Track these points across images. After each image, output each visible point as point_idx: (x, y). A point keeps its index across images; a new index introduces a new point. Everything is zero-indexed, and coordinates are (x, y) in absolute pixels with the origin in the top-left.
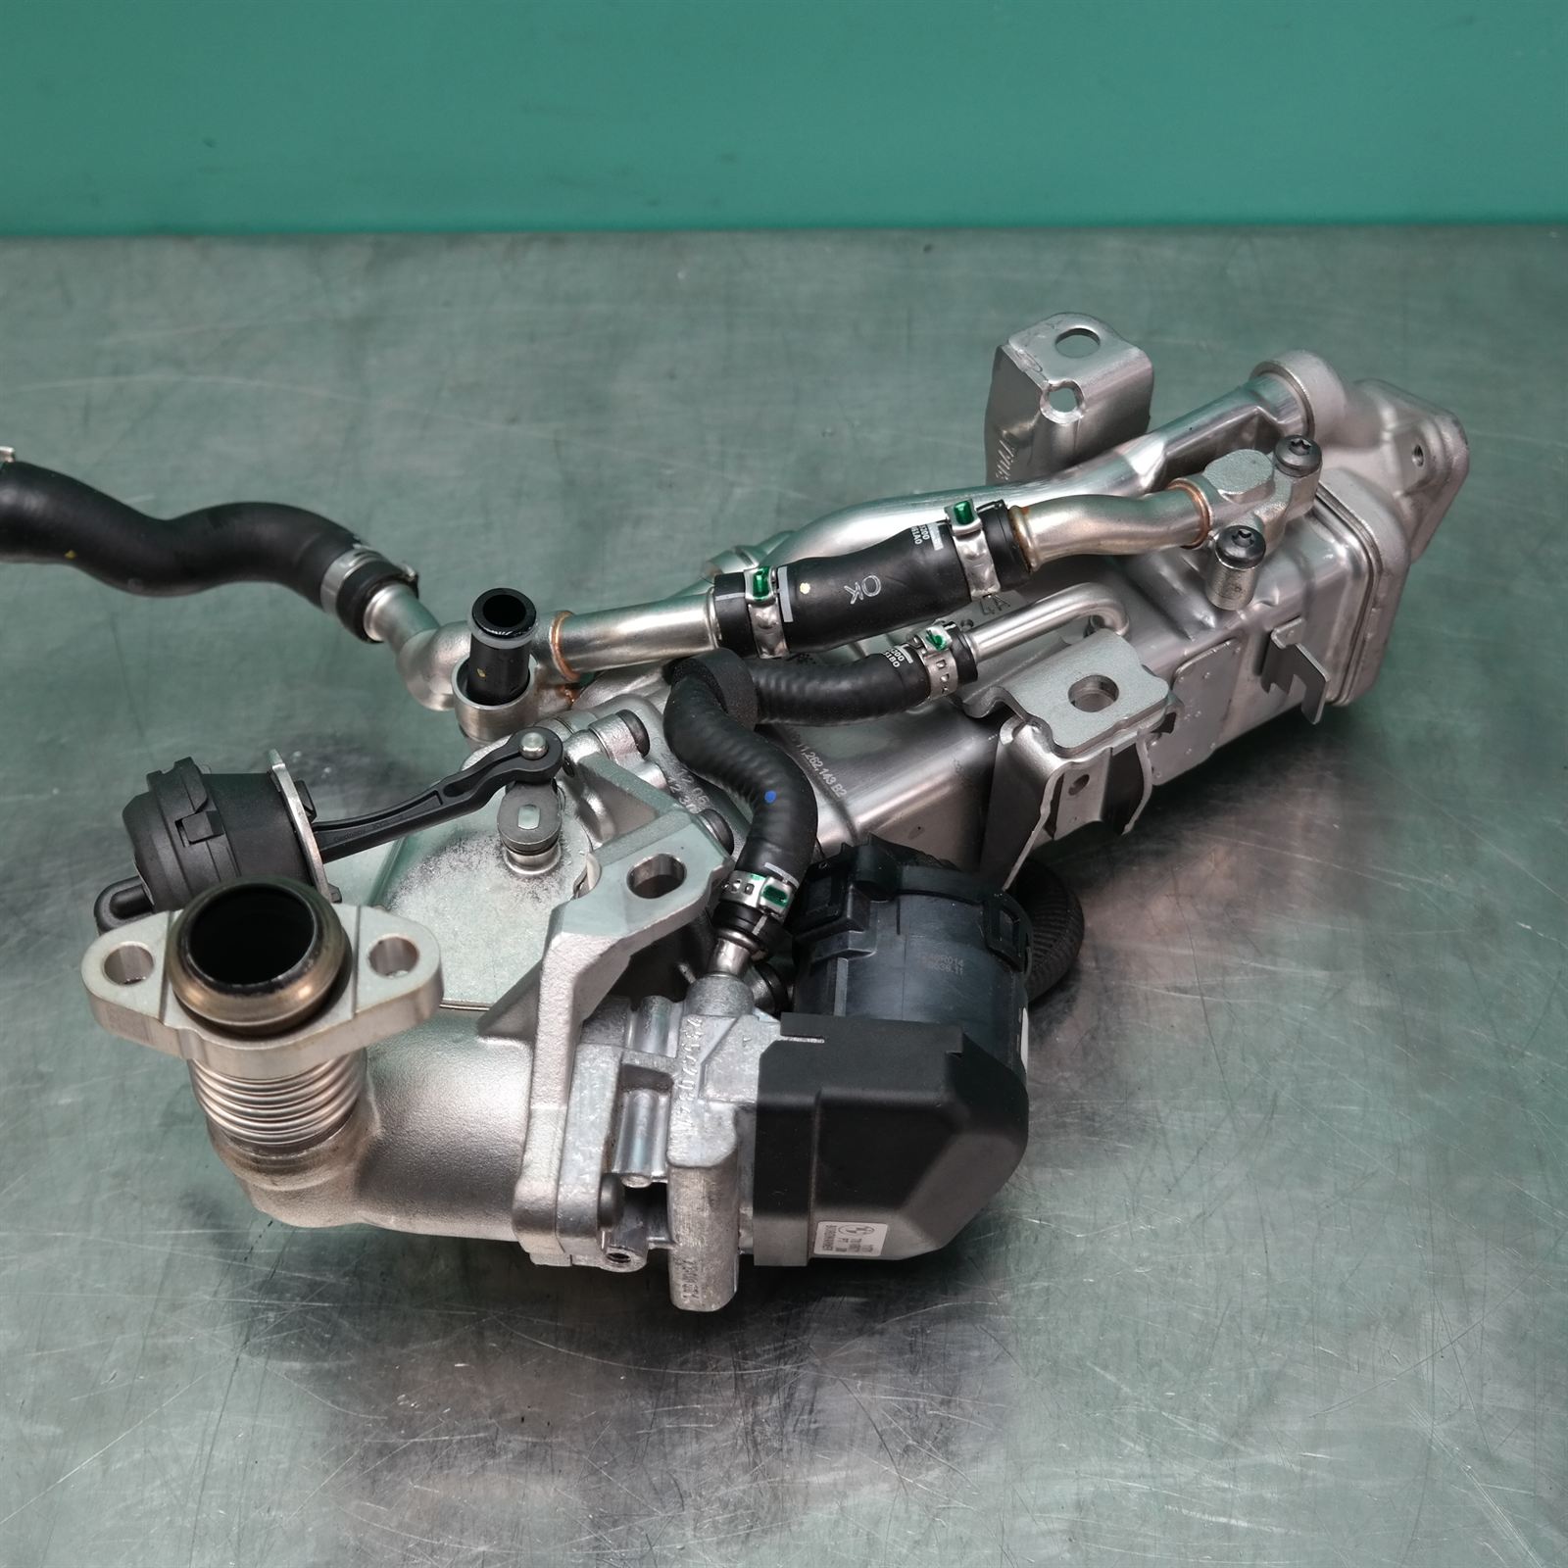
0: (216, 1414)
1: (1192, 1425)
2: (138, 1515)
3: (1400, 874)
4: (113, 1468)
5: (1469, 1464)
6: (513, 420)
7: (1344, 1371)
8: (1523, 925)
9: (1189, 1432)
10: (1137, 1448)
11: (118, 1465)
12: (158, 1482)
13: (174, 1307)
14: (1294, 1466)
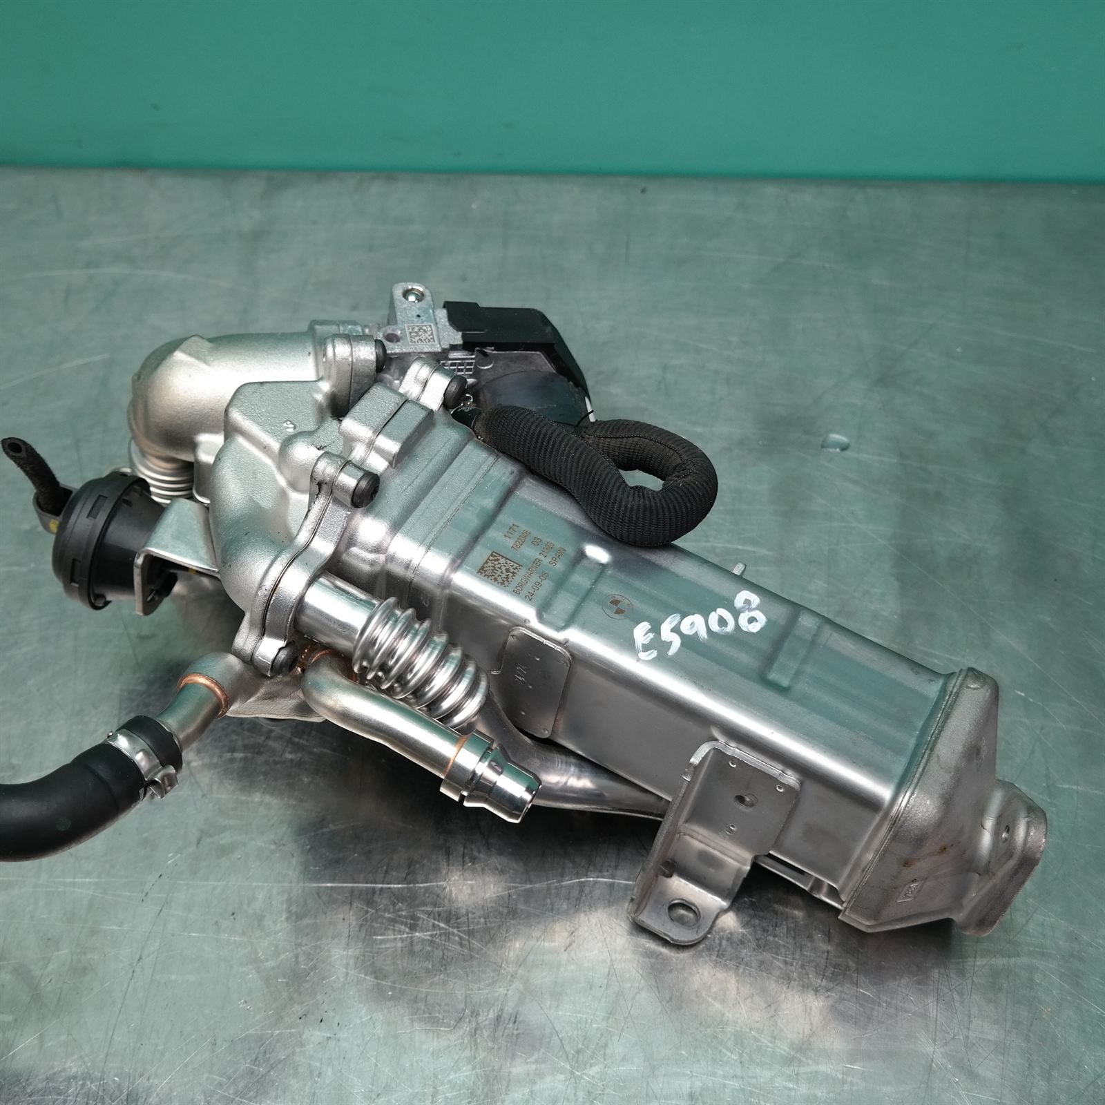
0: (117, 1009)
1: (771, 1042)
2: (61, 1079)
3: (938, 653)
4: (46, 1046)
5: (957, 1078)
6: (354, 308)
7: (876, 1007)
8: (1019, 693)
9: (768, 1047)
10: (733, 1056)
11: (50, 1044)
12: (76, 1057)
13: (94, 932)
14: (838, 1074)
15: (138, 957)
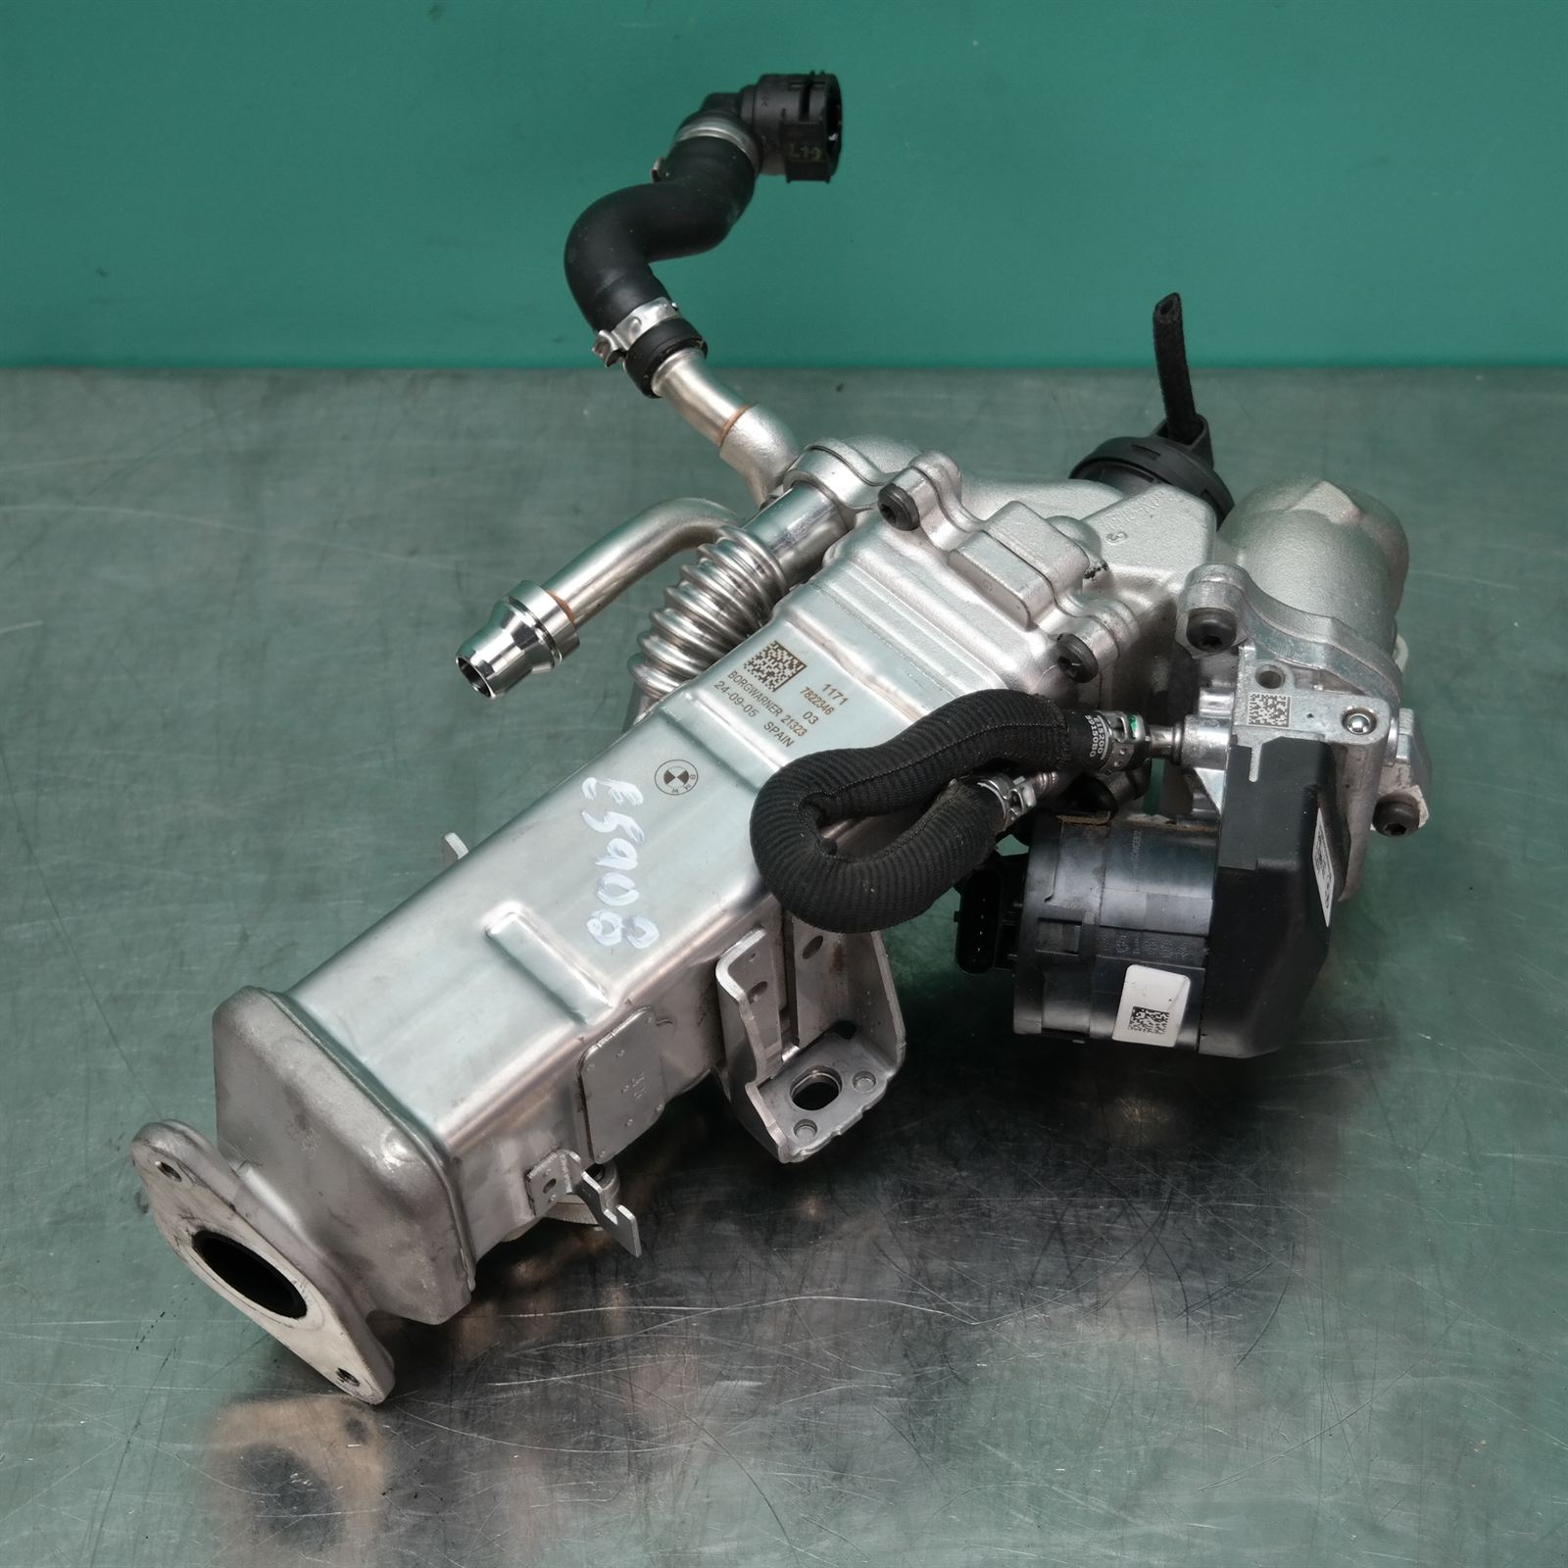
0: (106, 1493)
1: (1081, 1498)
5: (1354, 1533)
7: (1233, 1448)
9: (1077, 1504)
10: (1027, 1519)
12: (47, 1557)
13: (64, 1393)
14: (1180, 1535)
15: (134, 1423)
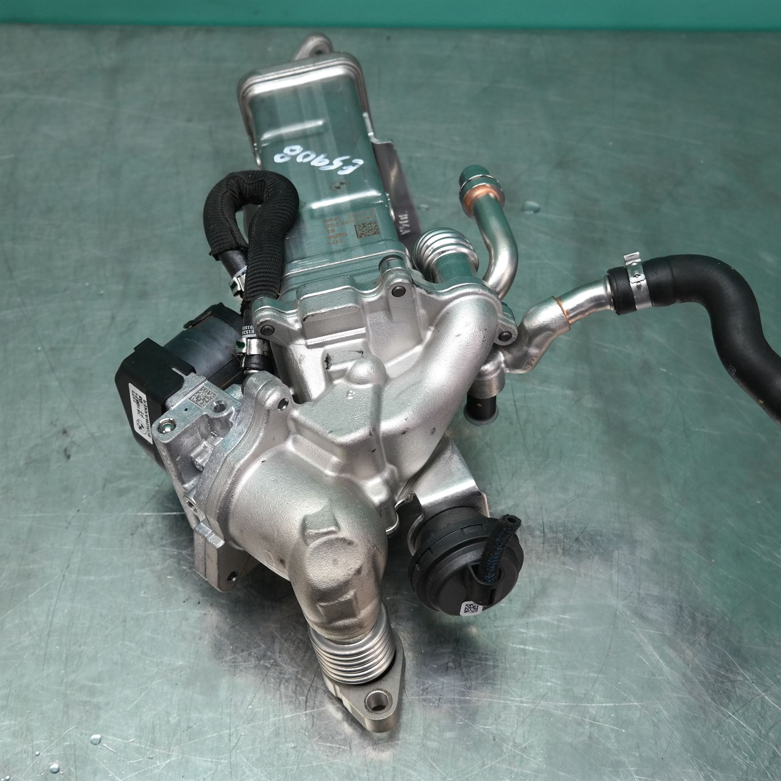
0: (54, 601)
2: (17, 649)
3: (607, 345)
4: (5, 627)
5: (634, 620)
6: (189, 120)
7: (578, 578)
8: (662, 370)
11: (8, 626)
12: (27, 634)
13: (33, 551)
14: (554, 622)
15: (66, 566)
